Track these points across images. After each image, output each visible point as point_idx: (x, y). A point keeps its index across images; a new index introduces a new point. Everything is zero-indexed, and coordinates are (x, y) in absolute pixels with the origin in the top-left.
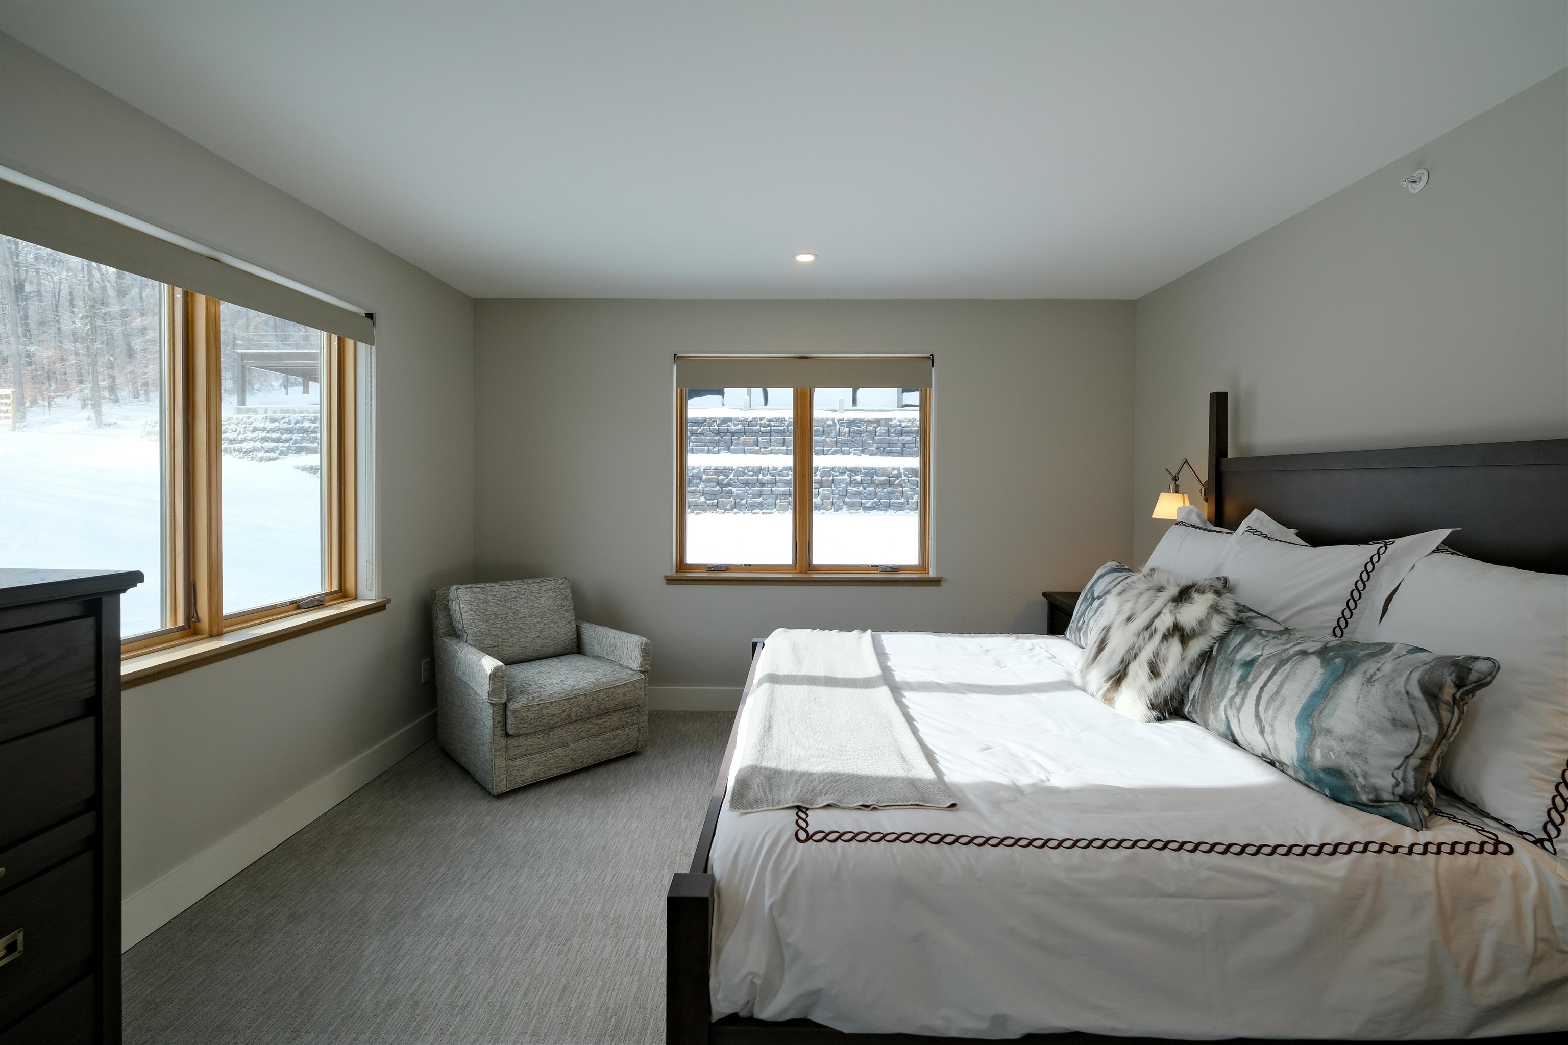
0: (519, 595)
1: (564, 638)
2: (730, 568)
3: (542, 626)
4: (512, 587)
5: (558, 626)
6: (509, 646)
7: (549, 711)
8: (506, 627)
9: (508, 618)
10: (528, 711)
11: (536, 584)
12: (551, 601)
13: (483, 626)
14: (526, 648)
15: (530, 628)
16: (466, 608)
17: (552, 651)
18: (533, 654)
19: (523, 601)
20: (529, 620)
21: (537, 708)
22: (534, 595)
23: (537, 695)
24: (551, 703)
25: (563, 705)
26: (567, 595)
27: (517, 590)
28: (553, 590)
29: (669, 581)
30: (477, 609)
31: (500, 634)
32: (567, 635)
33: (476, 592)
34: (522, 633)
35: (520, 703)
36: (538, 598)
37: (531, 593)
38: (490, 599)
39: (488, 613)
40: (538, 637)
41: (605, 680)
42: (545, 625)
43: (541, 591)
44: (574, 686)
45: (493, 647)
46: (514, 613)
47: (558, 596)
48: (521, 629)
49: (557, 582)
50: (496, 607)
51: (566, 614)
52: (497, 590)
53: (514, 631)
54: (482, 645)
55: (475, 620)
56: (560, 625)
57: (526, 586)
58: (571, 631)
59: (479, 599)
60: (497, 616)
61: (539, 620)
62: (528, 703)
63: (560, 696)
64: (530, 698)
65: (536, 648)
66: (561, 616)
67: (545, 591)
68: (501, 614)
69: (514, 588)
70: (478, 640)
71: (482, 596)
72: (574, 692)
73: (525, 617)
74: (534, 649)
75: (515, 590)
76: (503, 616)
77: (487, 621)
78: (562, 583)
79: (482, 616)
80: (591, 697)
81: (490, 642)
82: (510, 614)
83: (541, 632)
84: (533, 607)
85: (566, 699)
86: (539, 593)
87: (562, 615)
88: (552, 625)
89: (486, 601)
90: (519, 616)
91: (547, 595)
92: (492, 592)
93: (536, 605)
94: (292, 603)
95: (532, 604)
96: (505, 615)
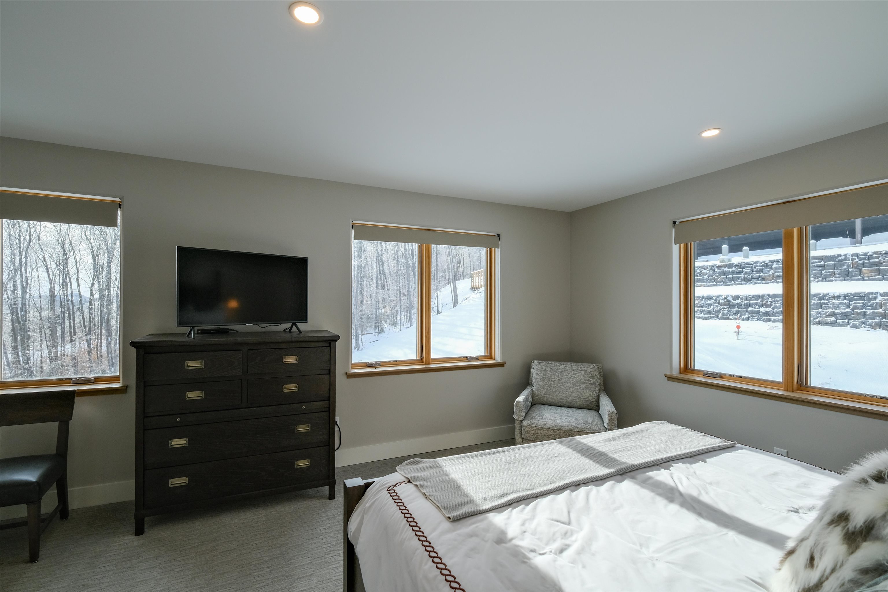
0: (565, 370)
1: (586, 399)
2: (724, 376)
3: (573, 389)
4: (563, 365)
5: (583, 392)
6: (553, 396)
7: (541, 432)
8: (553, 385)
9: (555, 381)
10: (530, 428)
11: (577, 366)
12: (582, 377)
13: (542, 382)
14: (562, 399)
15: (566, 389)
16: (535, 372)
17: (578, 405)
18: (566, 404)
19: (566, 374)
20: (566, 385)
21: (534, 428)
22: (573, 372)
23: (537, 422)
24: (543, 428)
25: (550, 431)
26: (595, 375)
27: (565, 368)
28: (586, 371)
29: (668, 378)
30: (540, 374)
31: (549, 388)
32: (588, 398)
33: (542, 365)
34: (561, 391)
35: (527, 423)
36: (575, 374)
37: (572, 370)
38: (548, 370)
39: (545, 376)
40: (570, 395)
41: (580, 426)
42: (575, 389)
43: (578, 370)
44: (560, 424)
45: (545, 394)
46: (559, 379)
47: (587, 375)
48: (561, 389)
49: (590, 367)
50: (550, 374)
51: (590, 386)
52: (553, 366)
53: (557, 389)
54: (539, 392)
55: (538, 379)
56: (584, 391)
57: (570, 366)
58: (592, 396)
59: (543, 369)
60: (549, 379)
61: (572, 386)
62: (530, 424)
63: (549, 426)
64: (533, 422)
65: (568, 401)
66: (586, 387)
67: (580, 370)
68: (552, 378)
69: (563, 366)
70: (538, 389)
71: (544, 368)
72: (558, 427)
73: (564, 383)
74: (567, 401)
75: (563, 367)
76: (552, 379)
77: (544, 381)
78: (593, 368)
79: (541, 377)
80: (568, 433)
81: (543, 392)
82: (557, 379)
83: (572, 392)
84: (570, 378)
85: (552, 429)
86: (576, 371)
87: (588, 386)
88: (580, 390)
89: (546, 371)
90: (561, 382)
91: (580, 373)
92: (551, 366)
93: (573, 377)
94: (464, 357)
95: (570, 376)
96: (554, 380)
